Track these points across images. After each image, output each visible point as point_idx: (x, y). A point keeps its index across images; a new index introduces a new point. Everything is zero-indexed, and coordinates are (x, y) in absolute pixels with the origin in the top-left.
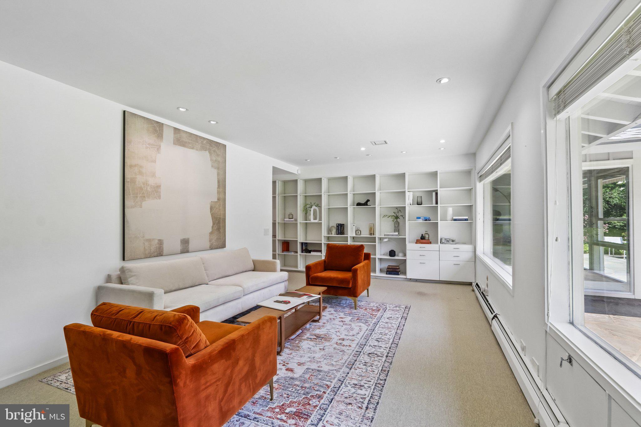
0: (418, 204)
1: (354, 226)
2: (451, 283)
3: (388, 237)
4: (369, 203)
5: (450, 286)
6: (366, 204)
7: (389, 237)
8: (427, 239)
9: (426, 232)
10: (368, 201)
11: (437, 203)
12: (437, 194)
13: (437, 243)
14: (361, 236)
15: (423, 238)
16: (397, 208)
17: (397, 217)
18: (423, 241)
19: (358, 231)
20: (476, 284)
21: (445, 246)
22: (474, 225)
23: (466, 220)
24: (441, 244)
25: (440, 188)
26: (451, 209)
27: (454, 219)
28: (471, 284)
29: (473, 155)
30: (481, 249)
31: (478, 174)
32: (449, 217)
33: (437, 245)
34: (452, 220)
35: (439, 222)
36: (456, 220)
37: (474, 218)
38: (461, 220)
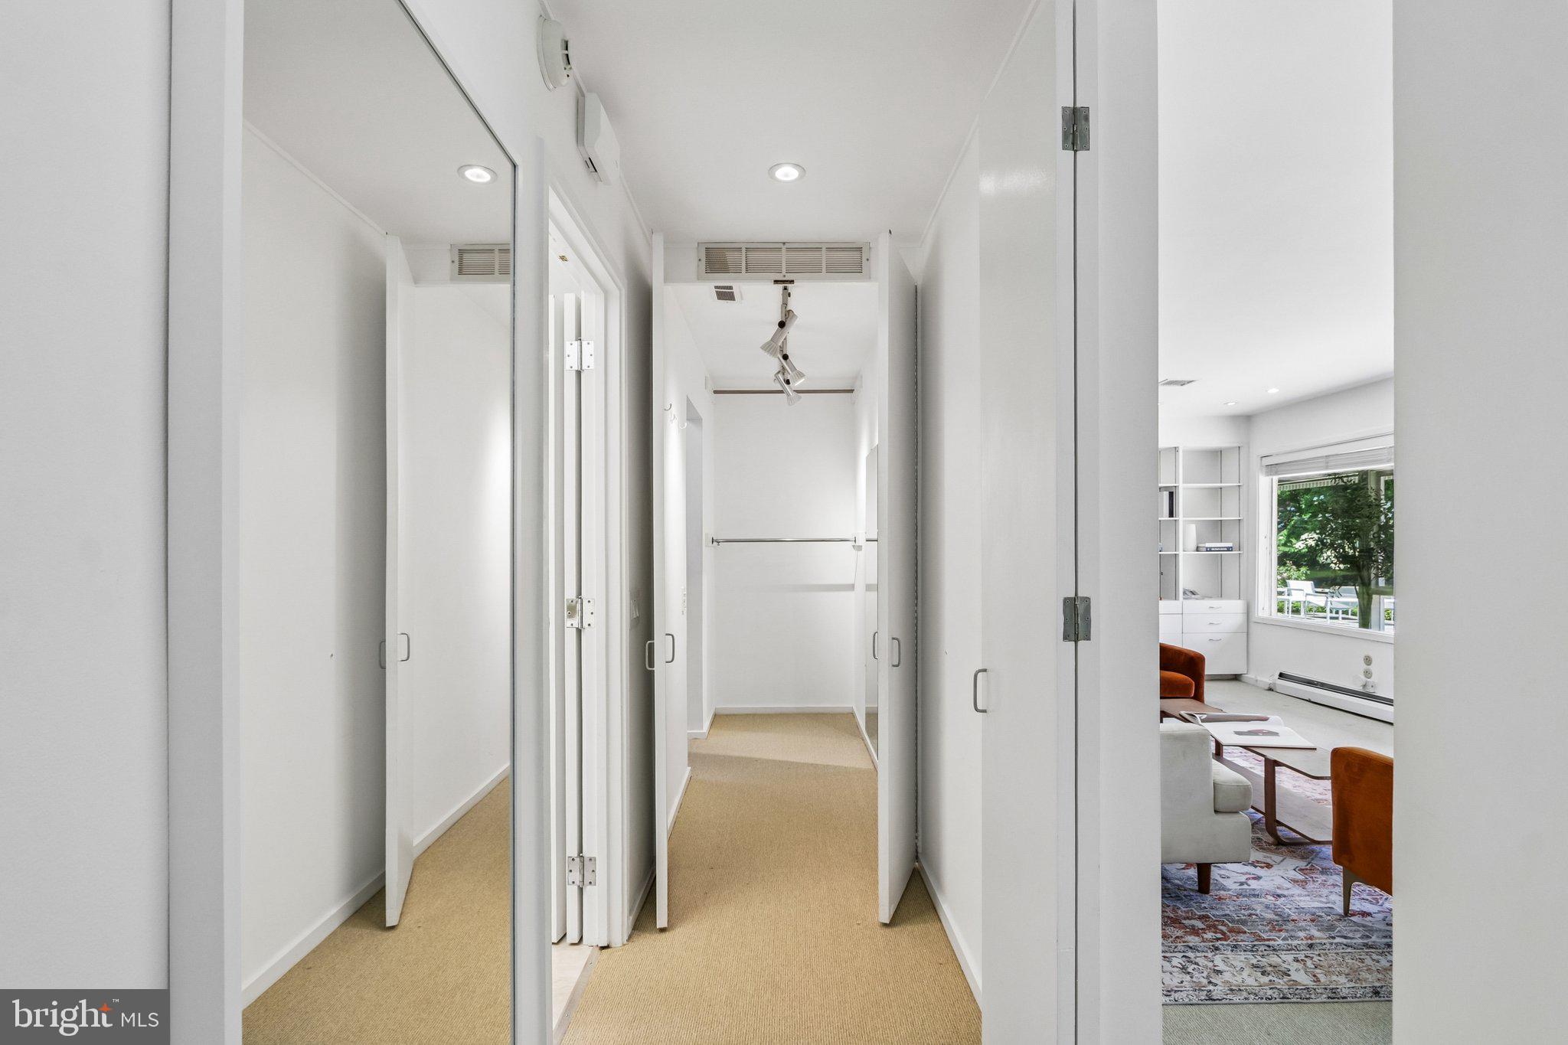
11: (1171, 514)
13: (1178, 599)
20: (1281, 675)
21: (1192, 604)
22: (1244, 559)
23: (1229, 549)
24: (1184, 599)
25: (1184, 482)
26: (1193, 527)
27: (1207, 548)
28: (1236, 678)
29: (1246, 420)
30: (1265, 606)
31: (1264, 459)
32: (1192, 543)
33: (1176, 601)
34: (1198, 549)
35: (1181, 553)
36: (1209, 549)
37: (1244, 545)
38: (1220, 549)
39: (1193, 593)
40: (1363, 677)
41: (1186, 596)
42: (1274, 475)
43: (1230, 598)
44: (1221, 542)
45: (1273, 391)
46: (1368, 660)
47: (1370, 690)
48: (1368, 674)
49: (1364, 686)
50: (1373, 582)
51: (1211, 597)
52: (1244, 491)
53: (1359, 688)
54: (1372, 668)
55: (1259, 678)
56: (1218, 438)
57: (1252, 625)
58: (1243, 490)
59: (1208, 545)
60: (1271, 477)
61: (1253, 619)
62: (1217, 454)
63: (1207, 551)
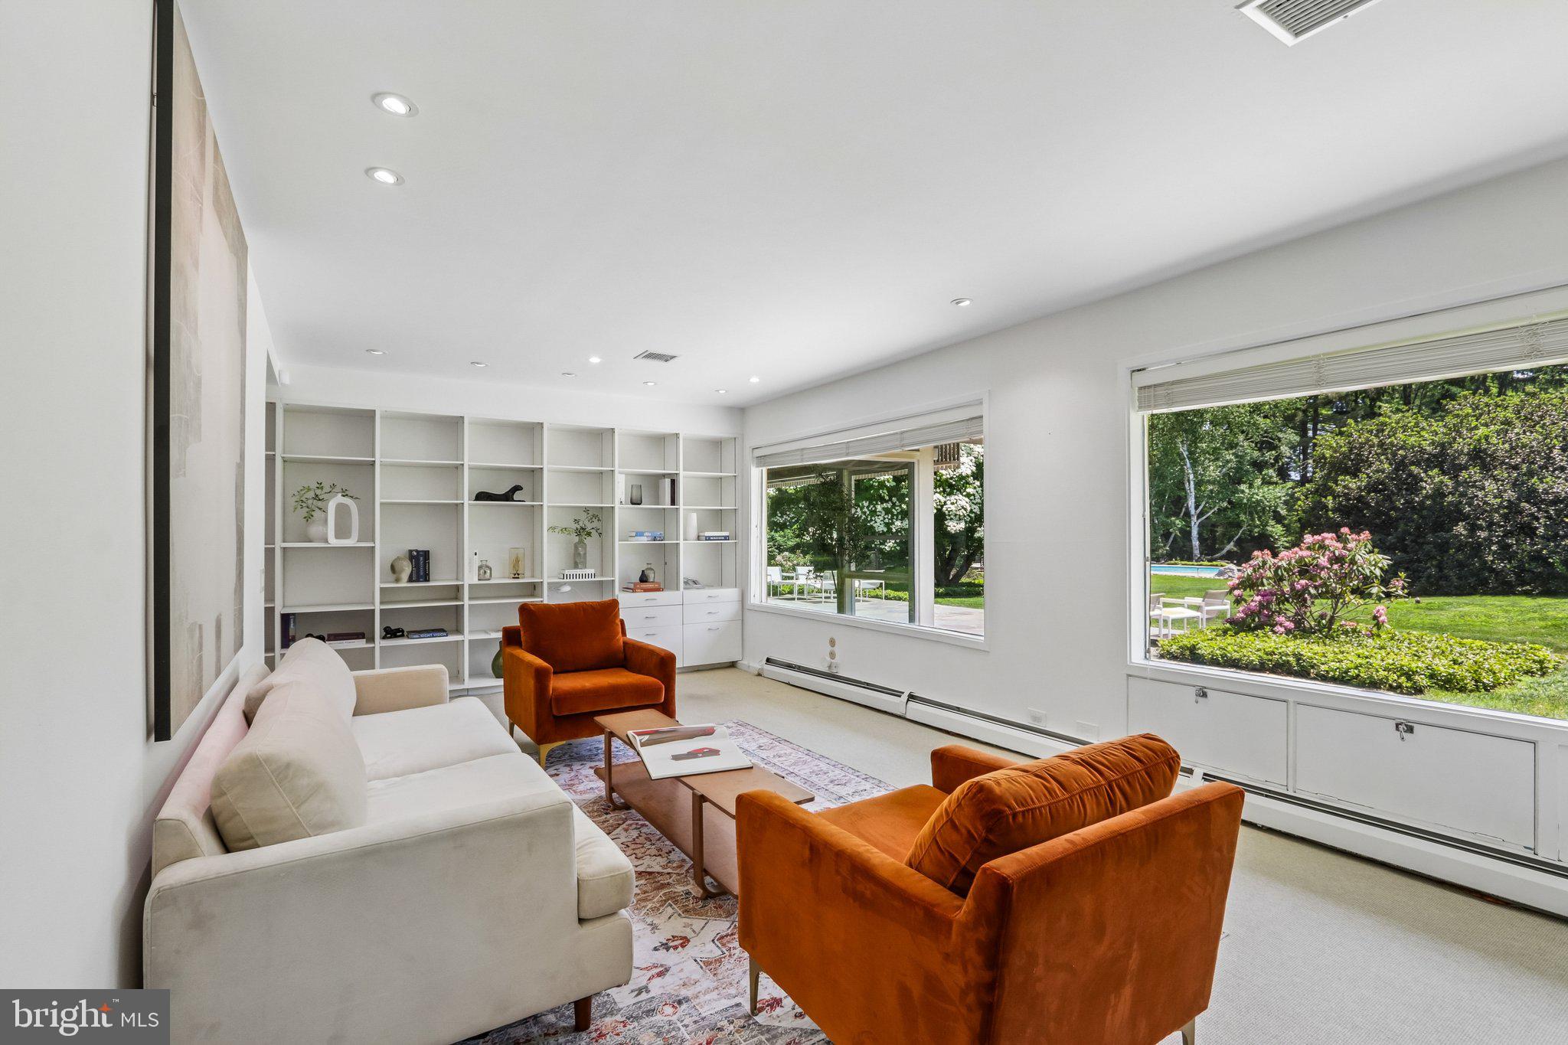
0: (632, 503)
1: (476, 554)
2: (700, 669)
3: (568, 580)
4: (516, 496)
5: (696, 675)
6: (508, 497)
7: (572, 580)
8: (651, 580)
9: (650, 566)
10: (517, 488)
11: (673, 502)
12: (673, 483)
13: (678, 589)
14: (492, 582)
15: (644, 579)
16: (587, 510)
17: (581, 532)
18: (644, 585)
19: (484, 569)
20: (768, 660)
21: (693, 594)
22: (739, 546)
23: (726, 538)
24: (685, 589)
25: (684, 470)
26: (694, 516)
27: (706, 537)
28: (732, 665)
29: (740, 412)
30: (757, 594)
31: (756, 450)
32: (693, 532)
33: (677, 592)
34: (699, 538)
35: (681, 542)
36: (708, 538)
37: (739, 534)
38: (718, 538)
39: (695, 582)
40: (828, 659)
41: (688, 586)
42: (764, 466)
43: (728, 587)
44: (721, 531)
45: (754, 380)
46: (832, 643)
47: (834, 671)
48: (832, 655)
49: (830, 667)
50: (847, 566)
51: (712, 586)
52: (740, 481)
53: (825, 669)
54: (836, 649)
55: (751, 665)
56: (715, 429)
57: (746, 611)
58: (738, 480)
59: (707, 534)
60: (761, 468)
61: (747, 607)
62: (717, 444)
63: (706, 540)
